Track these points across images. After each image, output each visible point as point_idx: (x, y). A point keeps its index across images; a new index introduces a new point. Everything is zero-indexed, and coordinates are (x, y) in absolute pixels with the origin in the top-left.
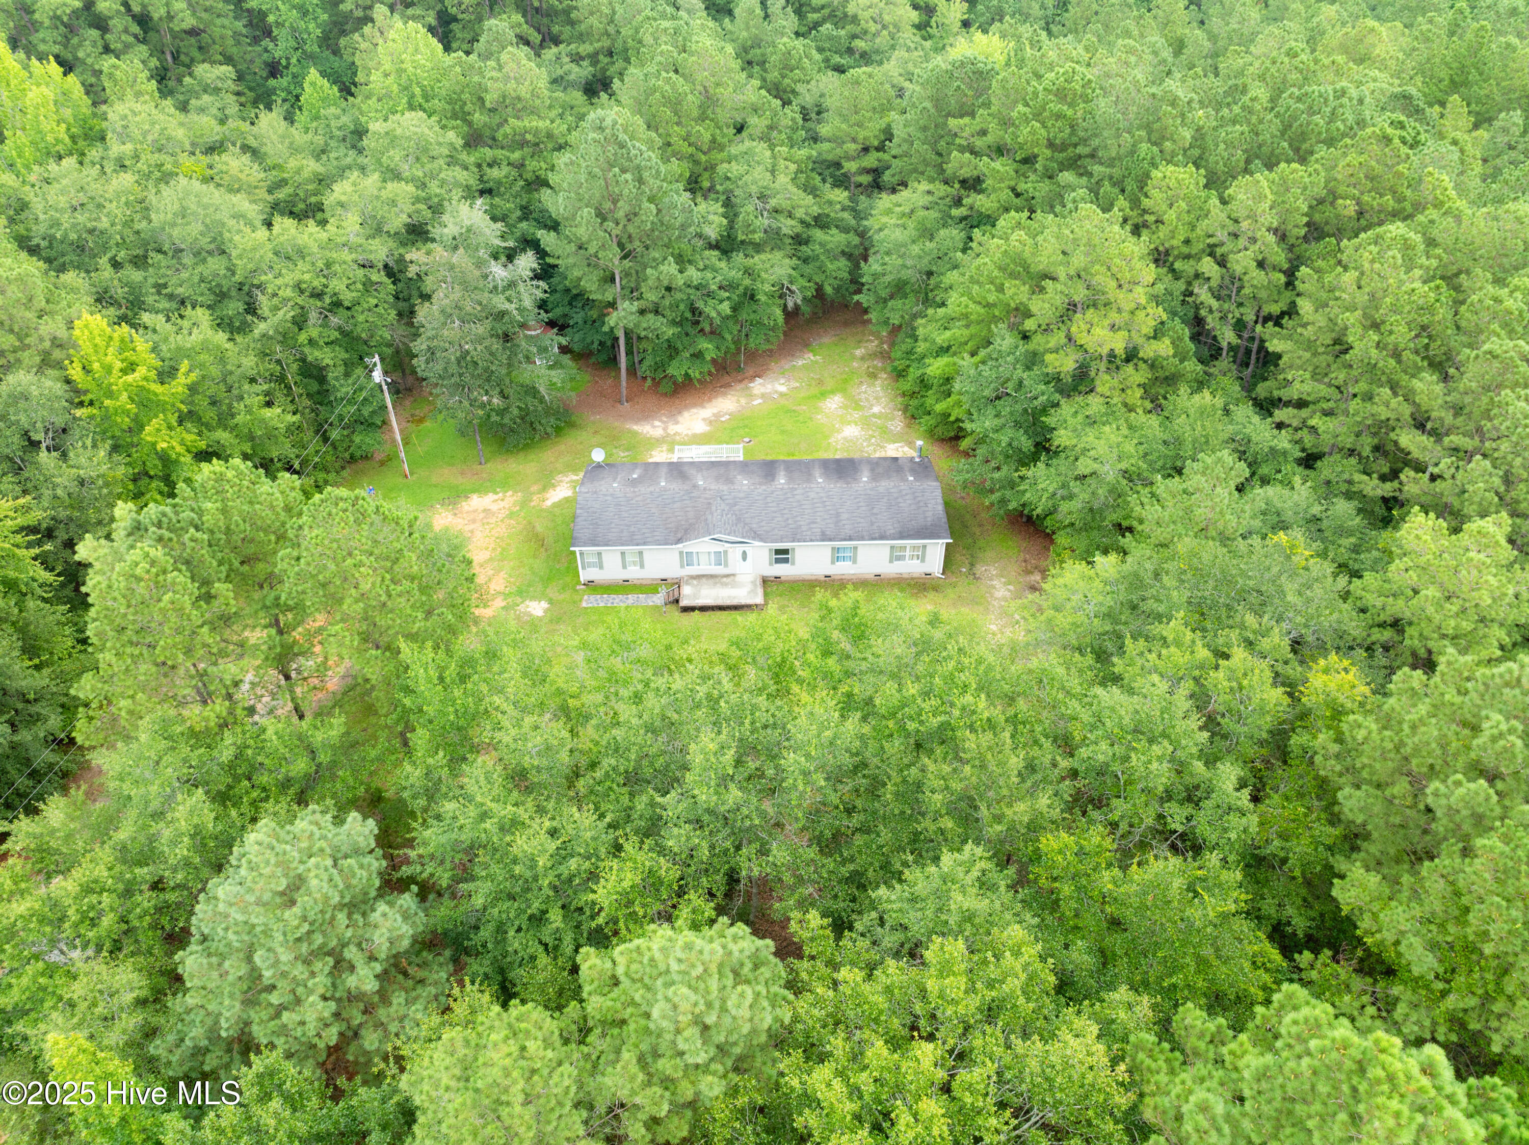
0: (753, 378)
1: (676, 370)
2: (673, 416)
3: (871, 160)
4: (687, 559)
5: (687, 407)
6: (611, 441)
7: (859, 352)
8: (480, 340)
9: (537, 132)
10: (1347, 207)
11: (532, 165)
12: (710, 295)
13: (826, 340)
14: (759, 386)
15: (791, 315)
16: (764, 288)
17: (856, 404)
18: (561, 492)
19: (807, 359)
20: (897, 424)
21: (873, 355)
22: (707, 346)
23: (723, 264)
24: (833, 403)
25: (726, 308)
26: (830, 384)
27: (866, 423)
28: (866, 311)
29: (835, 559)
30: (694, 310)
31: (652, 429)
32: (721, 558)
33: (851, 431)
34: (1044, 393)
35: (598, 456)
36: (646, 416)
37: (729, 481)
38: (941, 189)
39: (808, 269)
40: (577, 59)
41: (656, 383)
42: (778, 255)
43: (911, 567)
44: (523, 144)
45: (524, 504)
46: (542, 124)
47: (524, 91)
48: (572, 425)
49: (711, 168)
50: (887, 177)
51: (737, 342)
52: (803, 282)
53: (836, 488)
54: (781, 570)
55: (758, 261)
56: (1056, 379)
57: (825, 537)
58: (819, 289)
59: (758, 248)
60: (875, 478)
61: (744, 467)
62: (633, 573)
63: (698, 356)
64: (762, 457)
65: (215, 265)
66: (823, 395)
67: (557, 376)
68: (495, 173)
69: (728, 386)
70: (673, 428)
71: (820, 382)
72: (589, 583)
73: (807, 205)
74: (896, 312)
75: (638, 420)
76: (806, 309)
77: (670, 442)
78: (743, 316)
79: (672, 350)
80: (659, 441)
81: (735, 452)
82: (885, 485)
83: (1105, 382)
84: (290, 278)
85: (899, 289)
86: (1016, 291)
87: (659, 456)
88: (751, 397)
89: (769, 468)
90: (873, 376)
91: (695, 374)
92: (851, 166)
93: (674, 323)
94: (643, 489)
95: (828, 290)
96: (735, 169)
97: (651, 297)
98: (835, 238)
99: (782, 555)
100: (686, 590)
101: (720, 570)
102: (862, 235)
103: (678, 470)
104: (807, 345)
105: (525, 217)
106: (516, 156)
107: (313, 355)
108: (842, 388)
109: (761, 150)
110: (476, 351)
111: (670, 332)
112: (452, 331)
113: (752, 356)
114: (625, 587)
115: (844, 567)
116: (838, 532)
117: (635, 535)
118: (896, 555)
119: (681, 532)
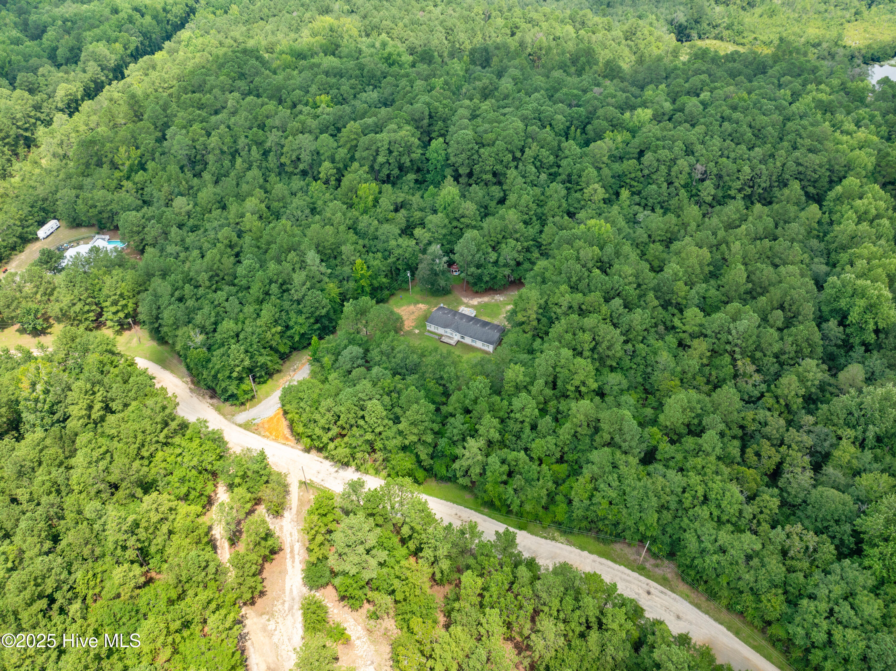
1: (475, 289)
2: (472, 299)
4: (446, 332)
6: (456, 300)
8: (427, 275)
12: (484, 275)
14: (497, 297)
19: (515, 293)
24: (510, 307)
29: (472, 342)
31: (465, 300)
32: (452, 334)
36: (466, 297)
37: (462, 319)
41: (472, 290)
42: (508, 269)
43: (487, 349)
48: (450, 293)
52: (515, 275)
53: (480, 328)
54: (462, 340)
55: (500, 270)
57: (471, 337)
59: (503, 266)
60: (489, 329)
62: (435, 331)
63: (481, 287)
66: (509, 304)
68: (455, 231)
69: (490, 294)
70: (469, 302)
71: (512, 301)
72: (428, 330)
75: (464, 297)
80: (464, 304)
81: (474, 312)
82: (489, 331)
87: (459, 308)
88: (493, 299)
89: (472, 319)
93: (476, 279)
94: (445, 315)
99: (463, 337)
100: (444, 337)
101: (450, 336)
110: (426, 277)
115: (473, 344)
116: (474, 337)
117: (437, 324)
118: (483, 345)
119: (445, 326)
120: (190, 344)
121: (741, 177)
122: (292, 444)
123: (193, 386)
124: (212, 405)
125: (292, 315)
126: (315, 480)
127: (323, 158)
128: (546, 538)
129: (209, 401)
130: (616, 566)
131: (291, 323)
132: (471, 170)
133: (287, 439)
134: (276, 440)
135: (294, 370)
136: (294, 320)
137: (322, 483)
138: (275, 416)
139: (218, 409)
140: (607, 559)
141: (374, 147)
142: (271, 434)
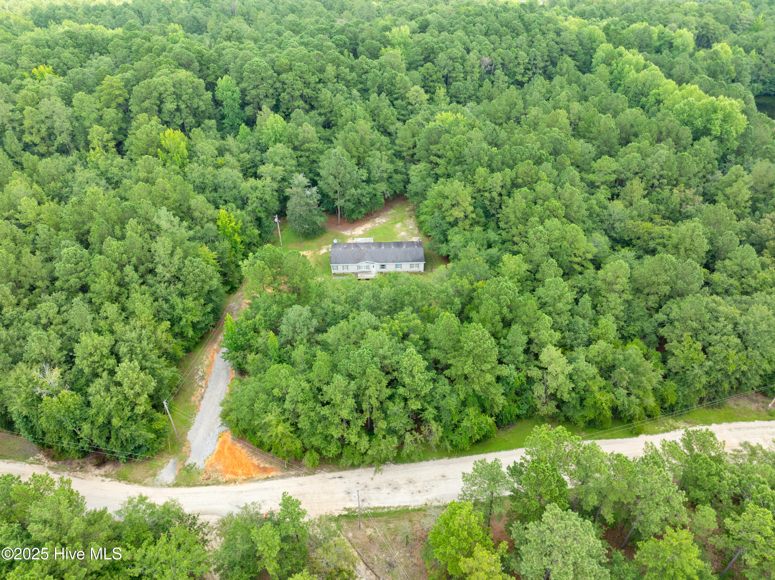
0: (375, 218)
1: (354, 217)
2: (353, 229)
3: (411, 152)
4: (359, 267)
5: (357, 227)
6: (337, 236)
7: (407, 209)
8: (304, 211)
9: (313, 148)
10: (520, 181)
11: (312, 157)
12: (363, 196)
13: (398, 205)
14: (377, 220)
15: (387, 200)
16: (379, 194)
17: (405, 226)
18: (324, 251)
19: (392, 211)
20: (416, 232)
21: (411, 210)
22: (363, 210)
23: (367, 187)
24: (399, 225)
25: (368, 199)
26: (398, 219)
27: (407, 231)
28: (408, 199)
29: (396, 267)
30: (359, 199)
31: (347, 233)
32: (367, 267)
33: (403, 234)
34: (445, 226)
35: (335, 241)
36: (345, 229)
37: (370, 248)
38: (428, 165)
39: (392, 186)
40: (320, 114)
41: (348, 220)
42: (383, 183)
43: (415, 269)
44: (309, 150)
45: (314, 254)
46: (315, 145)
47: (310, 136)
48: (325, 232)
49: (364, 158)
50: (416, 157)
51: (371, 208)
52: (390, 190)
53: (397, 249)
54: (383, 270)
55: (376, 186)
56: (450, 223)
57: (393, 262)
58: (395, 192)
59: (377, 182)
60: (407, 247)
61: (373, 244)
62: (345, 271)
63: (360, 212)
64: (377, 241)
65: (235, 191)
66: (396, 223)
67: (322, 219)
68: (302, 160)
69: (368, 220)
70: (353, 233)
71: (395, 219)
72: (334, 274)
73: (391, 167)
74: (416, 200)
75: (343, 231)
76: (391, 197)
77: (353, 237)
78: (373, 201)
79: (353, 211)
80: (350, 237)
81: (370, 240)
82: (409, 249)
83: (460, 224)
84: (255, 195)
85: (416, 194)
86: (440, 201)
87: (350, 241)
88: (375, 223)
89: (379, 244)
90: (410, 217)
91: (360, 217)
92: (404, 154)
93: (354, 204)
94: (347, 250)
95: (398, 192)
96: (370, 159)
97: (348, 198)
98: (399, 177)
99: (383, 266)
100: (359, 275)
101: (367, 270)
102: (408, 175)
103: (356, 245)
104: (392, 207)
105: (310, 172)
106: (307, 154)
107: (259, 215)
108: (401, 221)
109: (378, 153)
110: (304, 214)
111: (353, 206)
112: (298, 210)
113: (375, 212)
114: (343, 275)
115: (399, 270)
116: (397, 260)
117: (346, 261)
118: (411, 266)
119: (357, 261)
120: (38, 390)
121: (522, 62)
122: (280, 474)
123: (53, 464)
124: (106, 476)
125: (175, 299)
126: (353, 505)
127: (87, 123)
128: (667, 431)
129: (97, 472)
130: (751, 424)
131: (178, 311)
132: (278, 100)
133: (265, 470)
134: (249, 479)
135: (202, 378)
136: (180, 306)
137: (365, 505)
138: (222, 447)
139: (121, 478)
140: (737, 421)
141: (155, 94)
142: (235, 474)
